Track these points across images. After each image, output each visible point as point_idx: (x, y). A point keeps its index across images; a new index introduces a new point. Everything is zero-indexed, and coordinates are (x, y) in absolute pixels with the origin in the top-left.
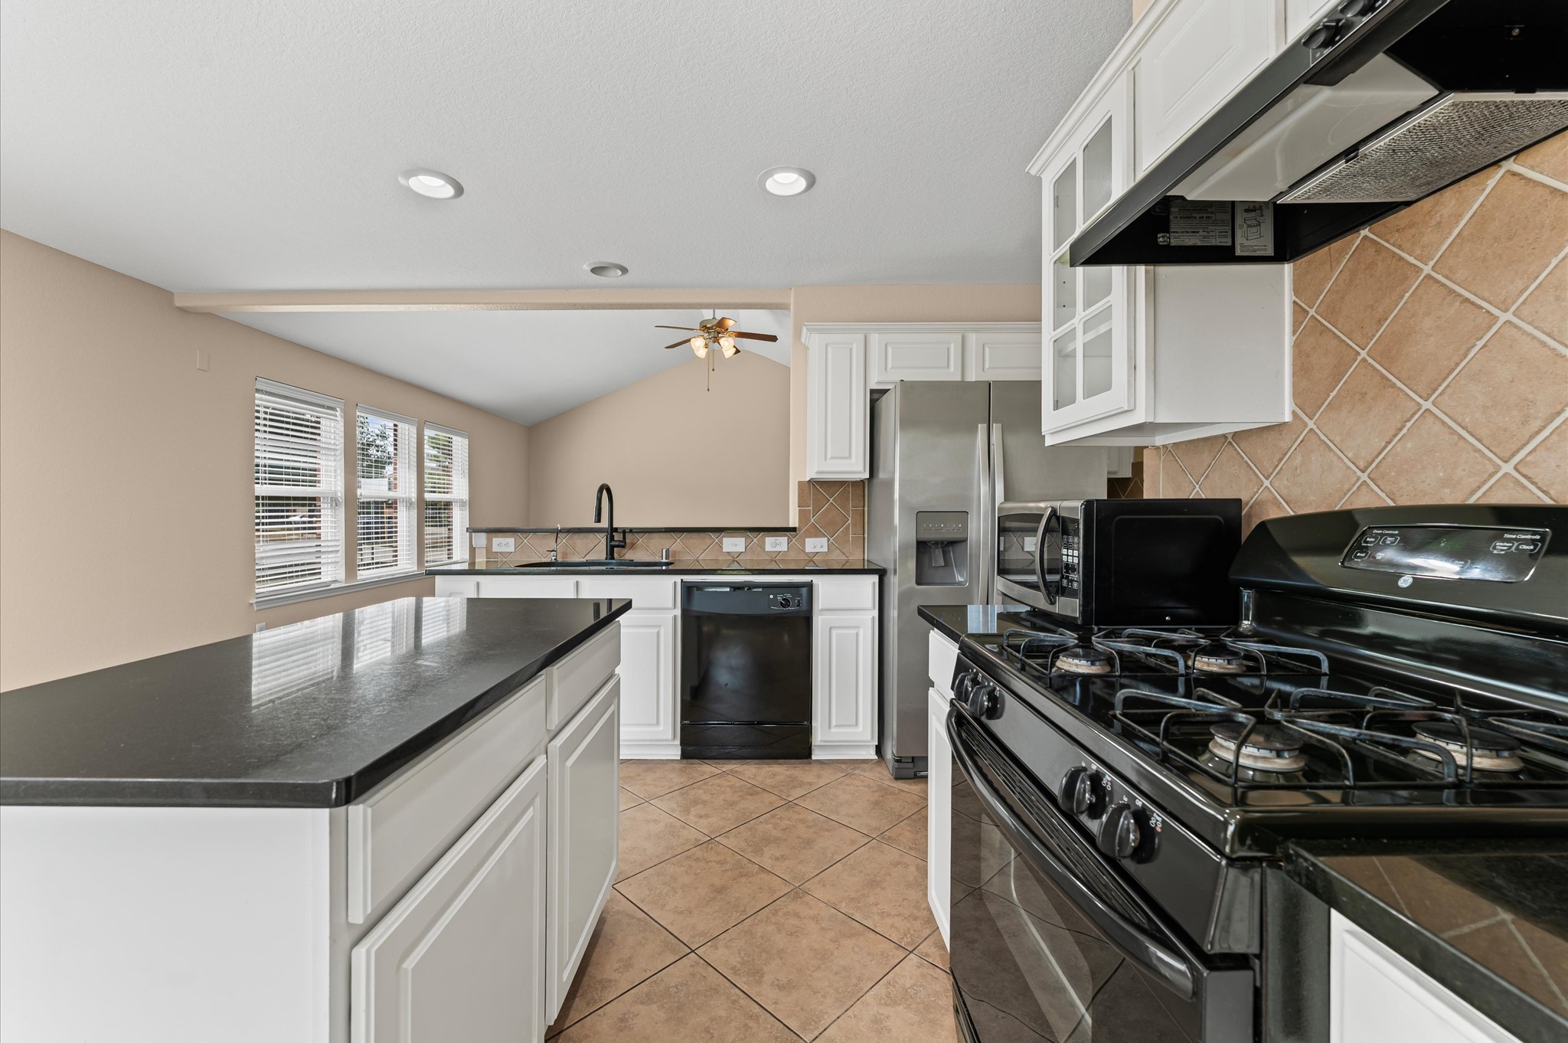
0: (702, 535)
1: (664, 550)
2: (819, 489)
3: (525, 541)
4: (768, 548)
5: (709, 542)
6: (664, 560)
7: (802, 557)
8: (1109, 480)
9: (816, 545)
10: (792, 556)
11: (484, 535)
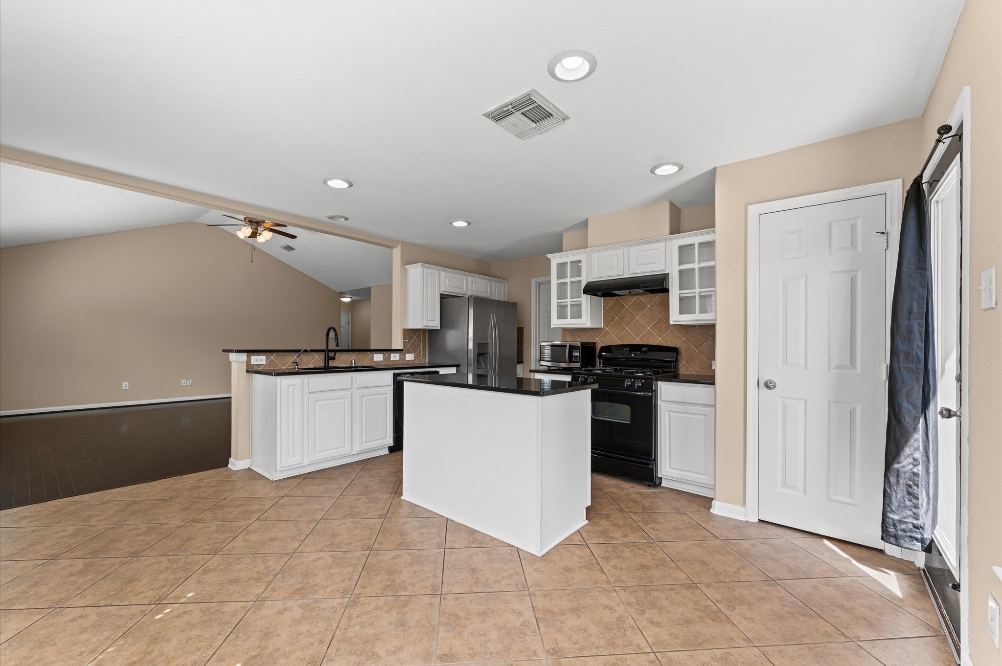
0: (365, 353)
1: (353, 361)
2: (409, 333)
3: (272, 357)
4: (392, 359)
5: (367, 356)
6: (353, 365)
7: (405, 362)
8: (518, 328)
9: (410, 357)
10: (401, 362)
11: (245, 354)
